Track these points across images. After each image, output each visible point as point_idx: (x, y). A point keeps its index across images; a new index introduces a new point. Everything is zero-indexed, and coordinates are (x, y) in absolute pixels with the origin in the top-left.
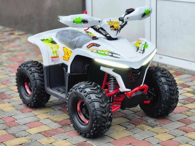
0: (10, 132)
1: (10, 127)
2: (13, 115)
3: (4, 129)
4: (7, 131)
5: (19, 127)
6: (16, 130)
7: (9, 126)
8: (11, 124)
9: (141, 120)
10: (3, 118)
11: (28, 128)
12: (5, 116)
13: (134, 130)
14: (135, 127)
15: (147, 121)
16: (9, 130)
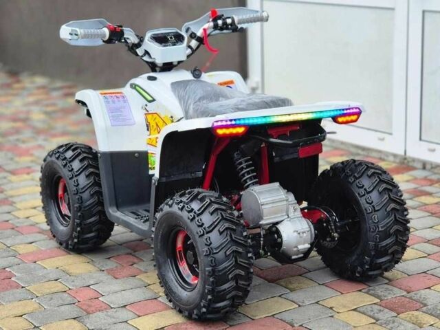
0: (91, 325)
1: (88, 313)
2: (92, 282)
3: (74, 319)
4: (82, 322)
5: (110, 312)
6: (103, 321)
7: (85, 310)
8: (90, 306)
9: (408, 299)
10: (70, 289)
11: (131, 315)
12: (73, 286)
13: (396, 324)
14: (396, 317)
15: (425, 302)
16: (86, 320)
